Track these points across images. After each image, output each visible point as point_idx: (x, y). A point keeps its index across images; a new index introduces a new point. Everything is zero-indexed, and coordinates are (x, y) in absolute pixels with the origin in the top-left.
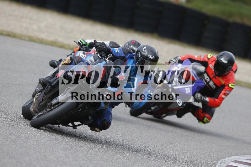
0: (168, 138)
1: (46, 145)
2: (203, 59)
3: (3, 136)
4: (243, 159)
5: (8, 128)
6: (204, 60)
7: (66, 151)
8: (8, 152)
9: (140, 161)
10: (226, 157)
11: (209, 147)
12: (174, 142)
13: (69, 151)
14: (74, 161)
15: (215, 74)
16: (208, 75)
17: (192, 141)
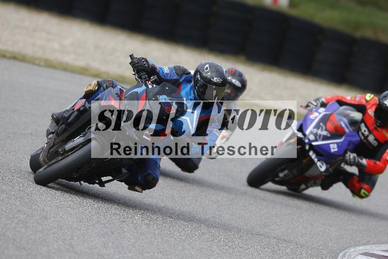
0: (261, 217)
1: (73, 228)
2: (359, 101)
3: (6, 214)
4: (377, 250)
5: (15, 201)
6: (360, 103)
7: (104, 238)
8: (14, 240)
9: (218, 254)
10: (351, 247)
11: (325, 232)
12: (271, 224)
13: (108, 237)
14: (116, 254)
15: (376, 124)
16: (366, 126)
17: (299, 223)
